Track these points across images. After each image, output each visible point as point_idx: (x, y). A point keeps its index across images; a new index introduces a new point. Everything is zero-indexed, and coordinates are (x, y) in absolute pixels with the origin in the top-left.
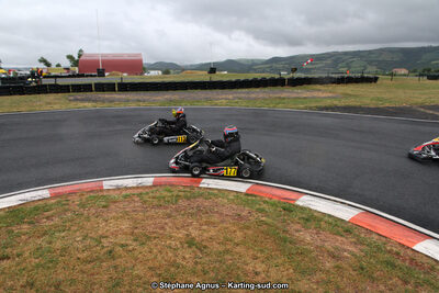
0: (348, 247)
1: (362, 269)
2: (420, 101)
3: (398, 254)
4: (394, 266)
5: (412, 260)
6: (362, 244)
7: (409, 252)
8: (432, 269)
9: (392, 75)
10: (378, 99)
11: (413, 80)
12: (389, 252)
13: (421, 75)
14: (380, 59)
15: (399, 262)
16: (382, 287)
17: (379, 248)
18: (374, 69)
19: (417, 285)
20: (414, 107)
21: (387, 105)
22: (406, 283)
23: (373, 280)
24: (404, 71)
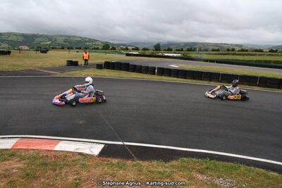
0: (15, 165)
1: (28, 175)
2: (39, 65)
3: (47, 156)
4: (46, 164)
5: (55, 156)
6: (24, 159)
7: (53, 153)
8: (66, 156)
9: (19, 50)
10: (14, 65)
11: (33, 53)
12: (42, 157)
13: (36, 50)
14: (9, 39)
15: (49, 161)
16: (43, 180)
17: (35, 158)
18: (6, 46)
19: (61, 168)
20: (37, 69)
21: (20, 69)
22: (55, 170)
23: (36, 178)
24: (26, 48)
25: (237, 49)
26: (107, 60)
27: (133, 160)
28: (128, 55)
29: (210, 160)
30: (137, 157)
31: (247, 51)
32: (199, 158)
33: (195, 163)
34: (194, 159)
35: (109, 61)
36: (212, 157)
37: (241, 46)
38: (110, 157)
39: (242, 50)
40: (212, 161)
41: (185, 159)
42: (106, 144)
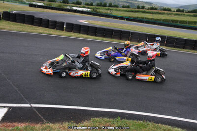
25: (147, 6)
26: (5, 10)
27: (42, 123)
28: (31, 5)
29: (121, 119)
30: (46, 120)
31: (156, 9)
32: (110, 118)
33: (106, 122)
34: (106, 119)
35: (8, 11)
36: (123, 116)
37: (151, 4)
38: (15, 122)
39: (152, 8)
40: (123, 120)
41: (97, 119)
42: (10, 107)
